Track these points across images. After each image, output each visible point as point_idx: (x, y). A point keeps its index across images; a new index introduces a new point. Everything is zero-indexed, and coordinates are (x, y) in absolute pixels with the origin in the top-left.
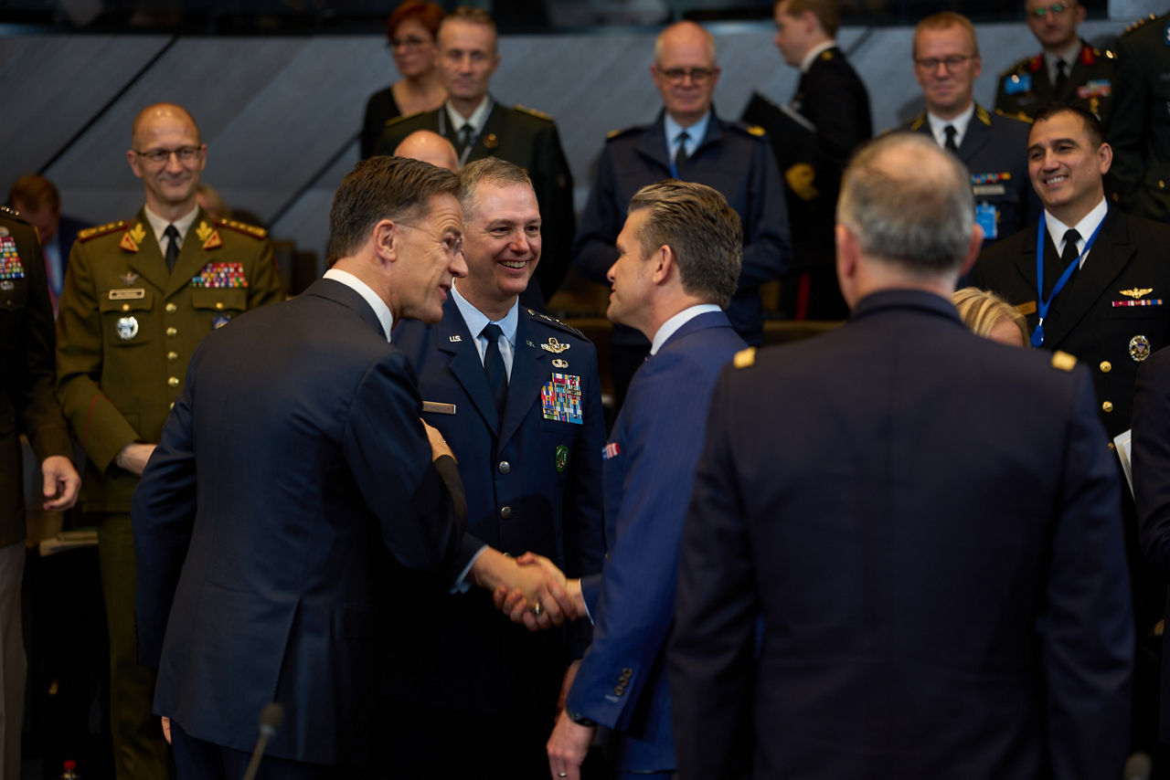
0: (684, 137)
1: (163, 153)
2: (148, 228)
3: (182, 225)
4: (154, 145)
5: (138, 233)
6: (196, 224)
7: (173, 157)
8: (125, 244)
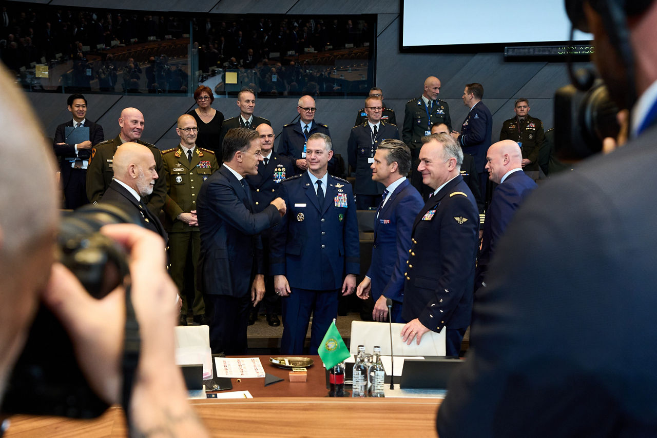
0: (307, 127)
1: (189, 129)
2: (182, 150)
3: (192, 150)
4: (186, 127)
5: (179, 152)
6: (195, 150)
7: (192, 130)
8: (176, 155)
